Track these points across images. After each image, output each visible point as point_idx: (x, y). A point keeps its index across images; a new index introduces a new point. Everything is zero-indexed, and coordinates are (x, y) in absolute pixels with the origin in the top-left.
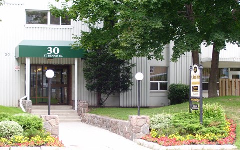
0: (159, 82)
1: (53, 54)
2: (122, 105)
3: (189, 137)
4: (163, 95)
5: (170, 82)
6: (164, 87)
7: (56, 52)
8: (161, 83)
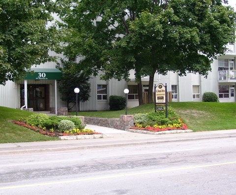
0: (102, 94)
1: (42, 77)
2: (81, 110)
3: (164, 126)
4: (105, 103)
5: (109, 94)
6: (105, 98)
7: (44, 76)
8: (103, 96)
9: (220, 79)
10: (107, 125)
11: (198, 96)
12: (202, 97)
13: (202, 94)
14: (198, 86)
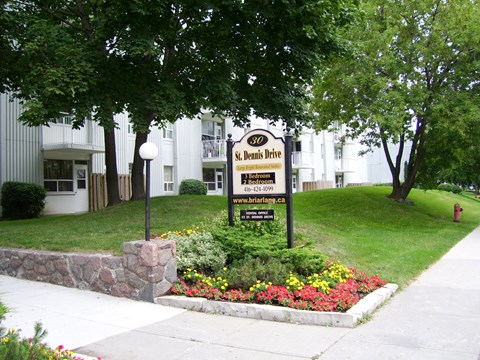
9: (206, 156)
10: (59, 275)
11: (171, 185)
12: (178, 189)
13: (179, 183)
14: (171, 167)
